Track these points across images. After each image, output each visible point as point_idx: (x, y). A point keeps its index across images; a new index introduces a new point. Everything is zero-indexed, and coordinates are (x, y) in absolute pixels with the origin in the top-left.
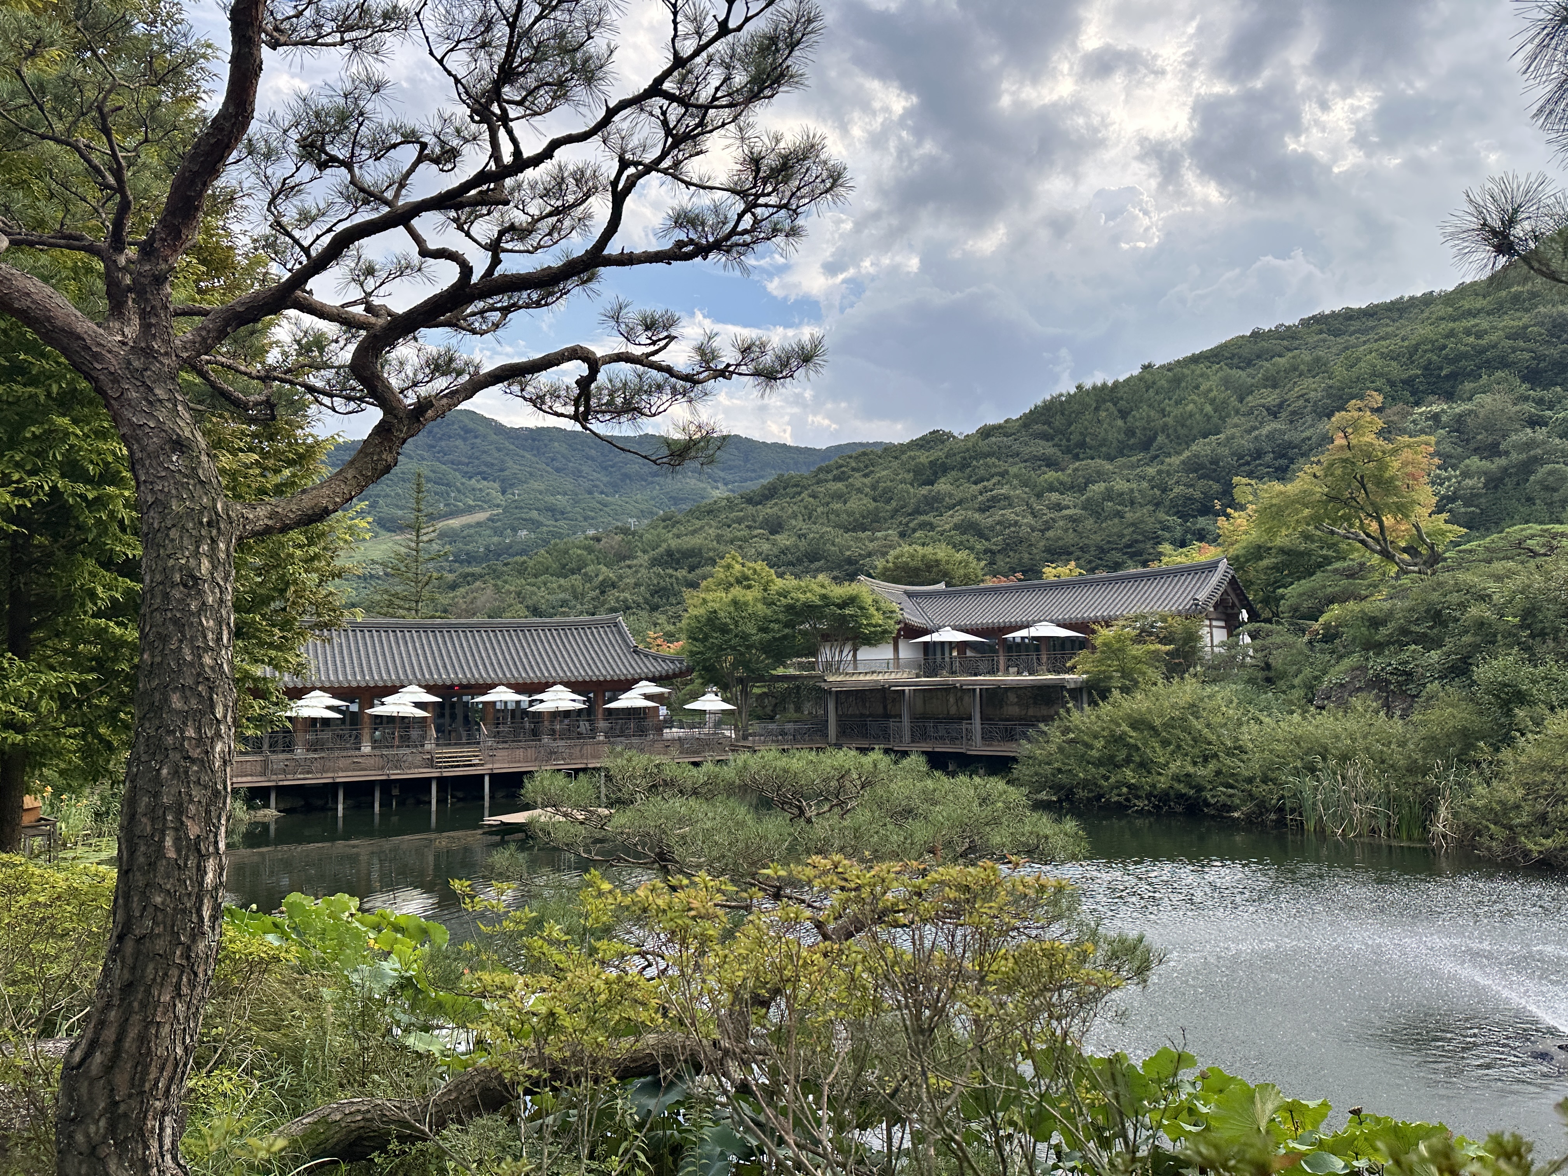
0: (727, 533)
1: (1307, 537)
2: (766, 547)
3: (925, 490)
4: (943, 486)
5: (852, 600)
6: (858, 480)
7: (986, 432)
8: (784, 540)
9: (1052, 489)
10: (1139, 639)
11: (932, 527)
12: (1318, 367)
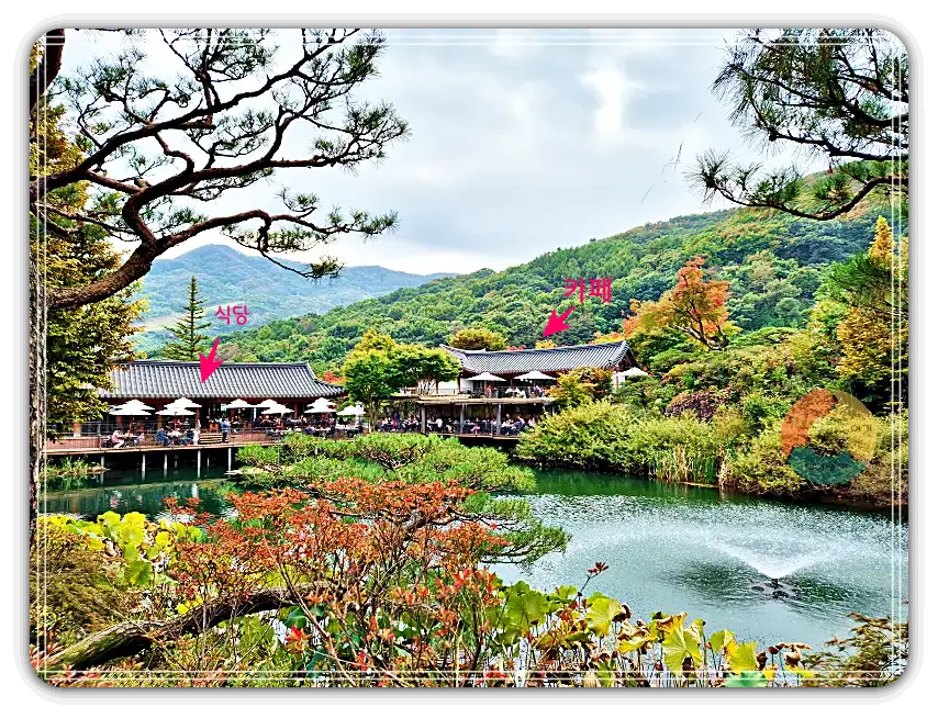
0: (372, 319)
1: (666, 331)
2: (392, 327)
3: (478, 300)
4: (487, 297)
5: (436, 357)
6: (443, 293)
7: (511, 271)
8: (401, 323)
9: (543, 302)
10: (582, 380)
11: (481, 319)
12: (678, 244)
